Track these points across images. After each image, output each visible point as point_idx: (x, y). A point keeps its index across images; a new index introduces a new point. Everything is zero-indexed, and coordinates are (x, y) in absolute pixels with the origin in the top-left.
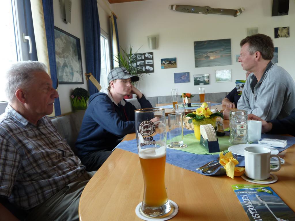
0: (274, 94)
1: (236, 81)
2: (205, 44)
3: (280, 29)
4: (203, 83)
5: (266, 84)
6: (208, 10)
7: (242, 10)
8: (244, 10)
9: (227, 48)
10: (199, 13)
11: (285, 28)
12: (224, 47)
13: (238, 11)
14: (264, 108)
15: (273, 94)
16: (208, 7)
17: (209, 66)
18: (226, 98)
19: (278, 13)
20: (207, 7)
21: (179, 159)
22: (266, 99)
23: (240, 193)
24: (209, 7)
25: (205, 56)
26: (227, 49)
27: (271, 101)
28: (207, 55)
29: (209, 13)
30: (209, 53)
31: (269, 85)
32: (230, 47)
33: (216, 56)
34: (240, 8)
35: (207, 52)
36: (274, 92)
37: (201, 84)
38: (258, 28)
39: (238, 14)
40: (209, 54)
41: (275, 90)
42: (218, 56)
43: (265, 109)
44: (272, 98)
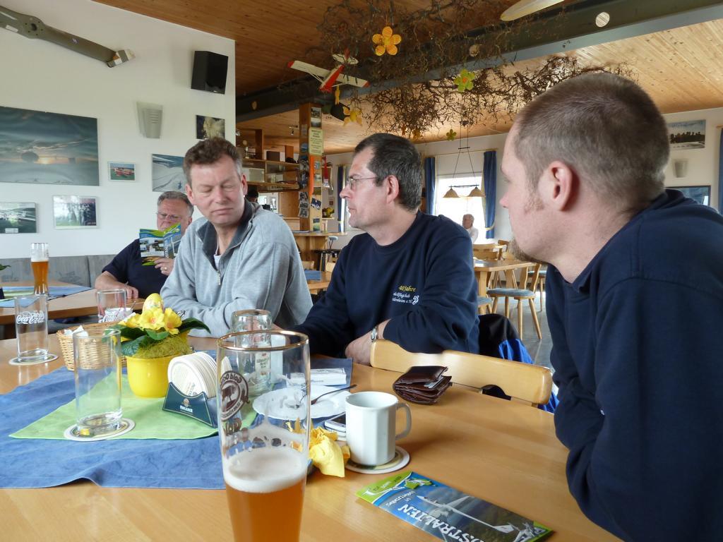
0: (273, 269)
1: (141, 230)
2: (25, 118)
3: (207, 121)
4: (17, 229)
5: (256, 247)
6: (34, 28)
7: (129, 56)
8: (133, 56)
9: (86, 140)
10: (8, 26)
11: (217, 120)
12: (78, 137)
13: (117, 54)
14: (257, 299)
15: (271, 268)
16: (34, 18)
17: (36, 181)
18: (106, 272)
19: (206, 85)
20: (31, 19)
21: (156, 466)
22: (259, 280)
23: (391, 503)
24: (40, 21)
25: (25, 151)
26: (87, 143)
27: (269, 284)
28: (30, 150)
29: (38, 36)
30: (35, 147)
31: (262, 249)
32: (96, 139)
33: (56, 157)
34: (123, 49)
35: (29, 142)
36: (273, 265)
37: (12, 230)
38: (162, 106)
39: (118, 61)
40: (36, 150)
41: (274, 261)
42: (63, 158)
43: (258, 301)
44: (270, 277)
